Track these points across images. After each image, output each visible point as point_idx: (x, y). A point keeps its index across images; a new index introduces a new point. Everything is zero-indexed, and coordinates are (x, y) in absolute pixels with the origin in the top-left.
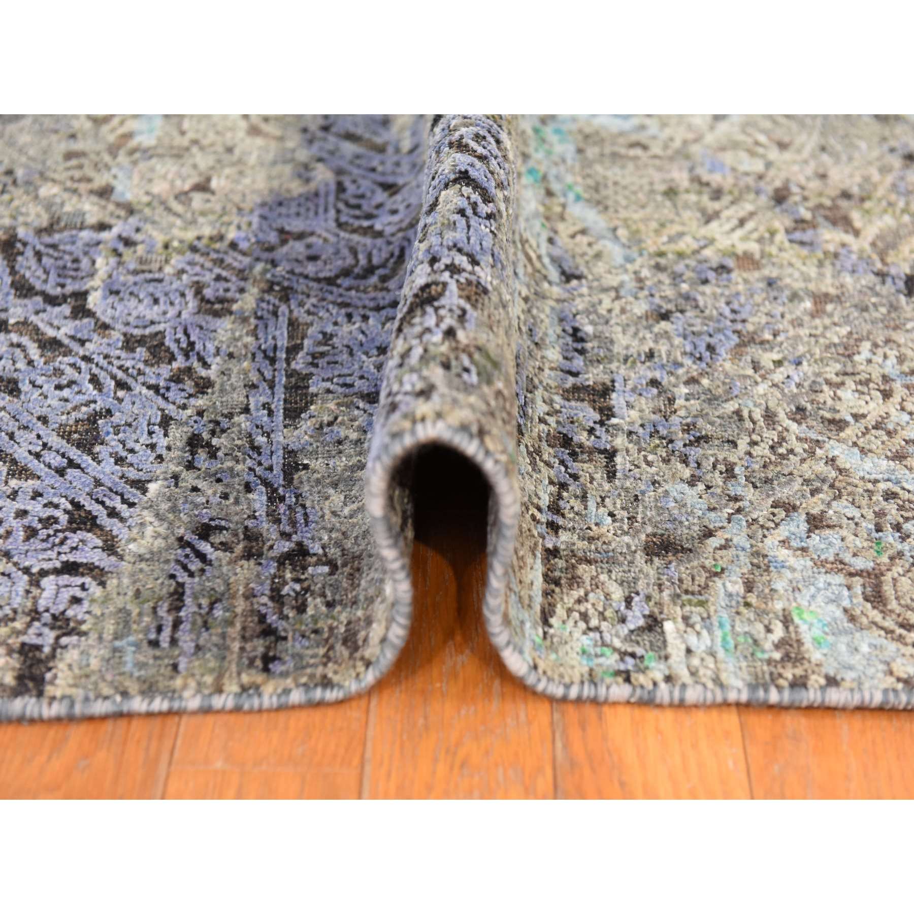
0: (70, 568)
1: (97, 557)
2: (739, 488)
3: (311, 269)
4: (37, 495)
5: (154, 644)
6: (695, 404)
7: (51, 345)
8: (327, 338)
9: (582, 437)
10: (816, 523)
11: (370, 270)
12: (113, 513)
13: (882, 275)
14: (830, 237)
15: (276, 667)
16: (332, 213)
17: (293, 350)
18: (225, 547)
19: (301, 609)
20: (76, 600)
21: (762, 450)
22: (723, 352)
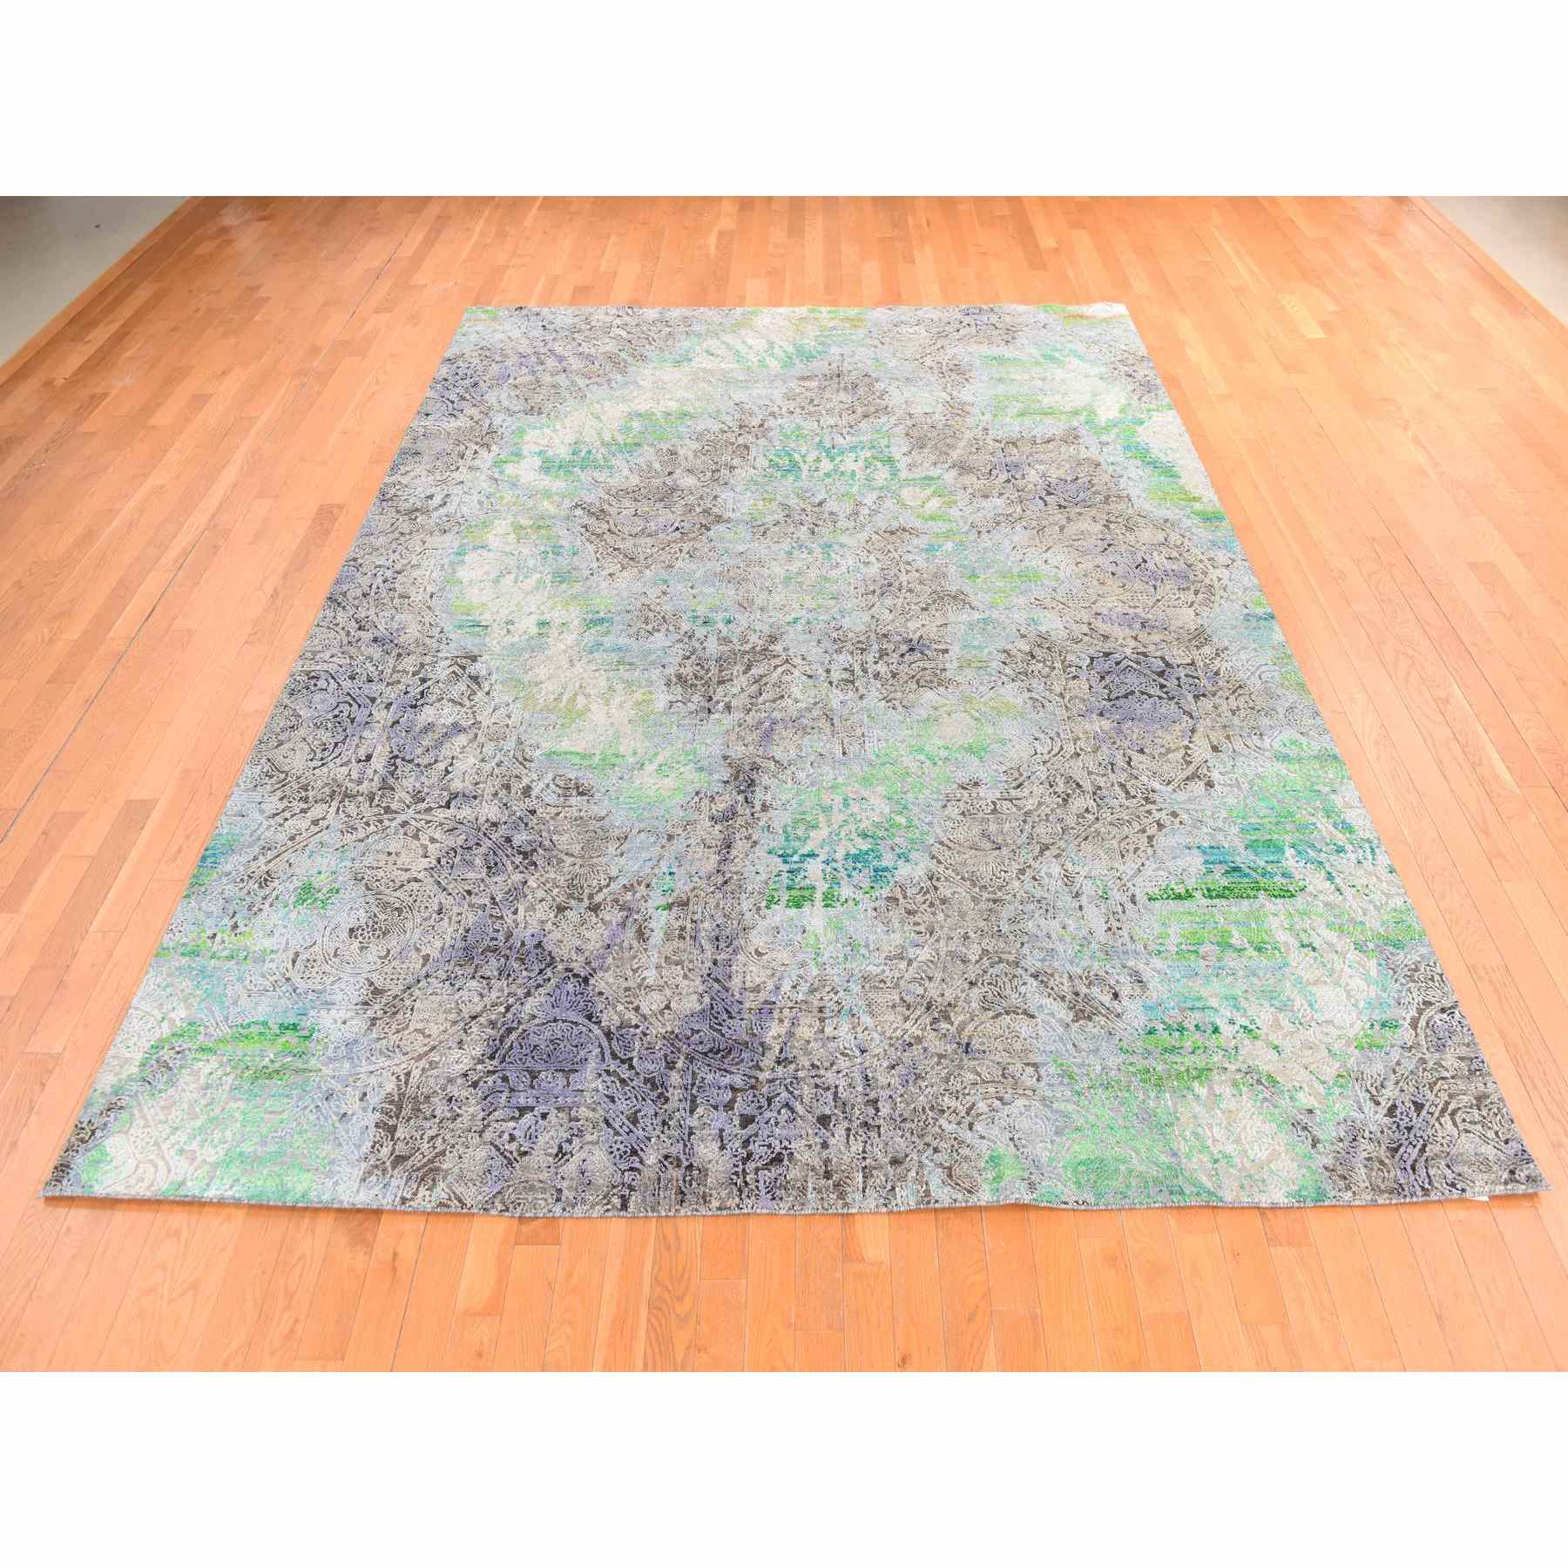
0: (632, 1169)
1: (637, 1165)
2: (915, 1139)
3: (700, 1048)
4: (622, 1143)
5: (654, 1195)
6: (903, 1105)
7: (623, 1081)
8: (703, 1079)
9: (871, 1121)
10: (936, 1150)
11: (719, 1051)
12: (642, 1150)
13: (958, 1043)
14: (944, 1025)
15: (684, 1204)
16: (708, 1022)
17: (693, 1084)
18: (671, 1163)
19: (691, 1185)
20: (633, 1180)
21: (921, 1124)
22: (911, 1083)
